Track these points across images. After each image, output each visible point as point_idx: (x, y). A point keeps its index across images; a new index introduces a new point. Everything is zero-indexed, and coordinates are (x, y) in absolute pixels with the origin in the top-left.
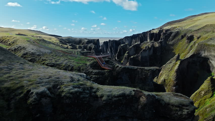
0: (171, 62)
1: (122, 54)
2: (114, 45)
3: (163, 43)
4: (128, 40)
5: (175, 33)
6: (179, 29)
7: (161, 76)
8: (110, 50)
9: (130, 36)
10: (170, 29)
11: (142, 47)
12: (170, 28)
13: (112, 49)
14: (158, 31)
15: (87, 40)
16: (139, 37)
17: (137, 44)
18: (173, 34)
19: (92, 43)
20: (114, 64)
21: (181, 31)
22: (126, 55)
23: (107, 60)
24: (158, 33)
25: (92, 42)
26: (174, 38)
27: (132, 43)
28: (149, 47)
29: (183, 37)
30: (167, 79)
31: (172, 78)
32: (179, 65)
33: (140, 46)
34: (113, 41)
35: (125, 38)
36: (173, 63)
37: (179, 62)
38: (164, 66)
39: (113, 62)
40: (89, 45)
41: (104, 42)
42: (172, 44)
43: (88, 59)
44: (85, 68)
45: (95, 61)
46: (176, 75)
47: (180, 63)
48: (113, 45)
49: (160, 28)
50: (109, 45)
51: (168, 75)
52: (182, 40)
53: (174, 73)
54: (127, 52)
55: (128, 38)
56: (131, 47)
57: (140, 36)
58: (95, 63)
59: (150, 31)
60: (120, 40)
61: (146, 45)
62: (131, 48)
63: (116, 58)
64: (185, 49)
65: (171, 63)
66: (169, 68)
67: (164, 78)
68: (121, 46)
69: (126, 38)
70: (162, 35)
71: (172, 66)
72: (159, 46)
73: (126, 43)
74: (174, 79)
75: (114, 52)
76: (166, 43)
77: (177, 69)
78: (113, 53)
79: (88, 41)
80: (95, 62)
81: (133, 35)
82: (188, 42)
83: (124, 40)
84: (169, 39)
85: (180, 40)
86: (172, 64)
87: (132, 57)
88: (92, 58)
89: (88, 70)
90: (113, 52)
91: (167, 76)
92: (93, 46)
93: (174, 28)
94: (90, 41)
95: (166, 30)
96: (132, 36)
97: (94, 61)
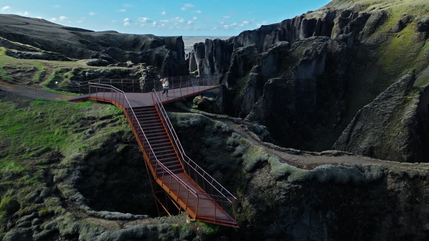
0: (391, 96)
1: (242, 72)
2: (219, 51)
3: (351, 41)
4: (250, 38)
5: (376, 16)
6: (380, 9)
7: (358, 136)
8: (208, 62)
9: (254, 31)
10: (354, 8)
11: (295, 54)
12: (352, 7)
13: (214, 61)
14: (325, 15)
15: (153, 39)
16: (277, 30)
17: (280, 46)
18: (371, 20)
19: (164, 47)
20: (235, 145)
21: (393, 10)
22: (252, 75)
23: (192, 121)
24: (325, 18)
25: (165, 44)
26: (375, 29)
27: (265, 44)
28: (317, 52)
29: (402, 25)
30: (378, 148)
31: (397, 145)
32: (418, 104)
33: (291, 50)
34: (215, 41)
35: (242, 35)
36: (398, 98)
37: (417, 96)
38: (368, 108)
39: (230, 133)
40: (157, 51)
41: (196, 46)
42: (374, 44)
43: (87, 114)
44: (31, 200)
45: (121, 133)
46: (409, 135)
47: (420, 98)
48: (215, 50)
49: (327, 8)
50: (207, 51)
51: (383, 135)
52: (399, 34)
53: (399, 129)
54: (256, 67)
55: (251, 35)
56: (267, 53)
57: (279, 29)
58: (119, 141)
59: (302, 17)
60: (231, 39)
61: (307, 46)
62: (266, 57)
63: (227, 84)
64: (414, 56)
65: (388, 97)
66: (384, 115)
67: (369, 144)
68: (239, 53)
69: (246, 34)
70: (335, 23)
71: (393, 107)
72: (343, 50)
73: (244, 44)
74: (402, 148)
75: (217, 67)
76: (357, 42)
77: (412, 119)
78: (216, 69)
79: (154, 41)
80: (117, 138)
81: (262, 26)
82: (420, 37)
83: (239, 38)
84: (361, 32)
85: (395, 32)
86: (394, 102)
87: (271, 81)
88: (107, 110)
89: (51, 215)
90: (215, 67)
91: (377, 137)
92: (166, 52)
93: (363, 6)
94: (158, 42)
95: (344, 12)
96: (260, 29)
97: (115, 130)
